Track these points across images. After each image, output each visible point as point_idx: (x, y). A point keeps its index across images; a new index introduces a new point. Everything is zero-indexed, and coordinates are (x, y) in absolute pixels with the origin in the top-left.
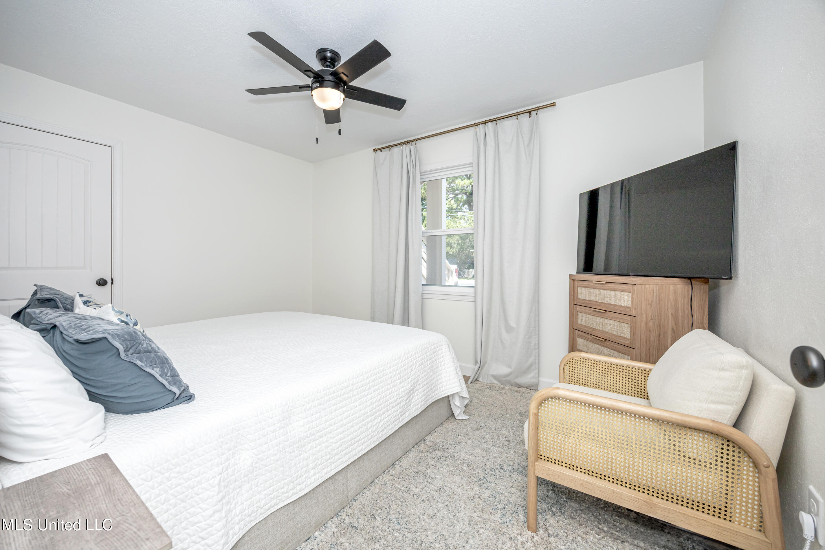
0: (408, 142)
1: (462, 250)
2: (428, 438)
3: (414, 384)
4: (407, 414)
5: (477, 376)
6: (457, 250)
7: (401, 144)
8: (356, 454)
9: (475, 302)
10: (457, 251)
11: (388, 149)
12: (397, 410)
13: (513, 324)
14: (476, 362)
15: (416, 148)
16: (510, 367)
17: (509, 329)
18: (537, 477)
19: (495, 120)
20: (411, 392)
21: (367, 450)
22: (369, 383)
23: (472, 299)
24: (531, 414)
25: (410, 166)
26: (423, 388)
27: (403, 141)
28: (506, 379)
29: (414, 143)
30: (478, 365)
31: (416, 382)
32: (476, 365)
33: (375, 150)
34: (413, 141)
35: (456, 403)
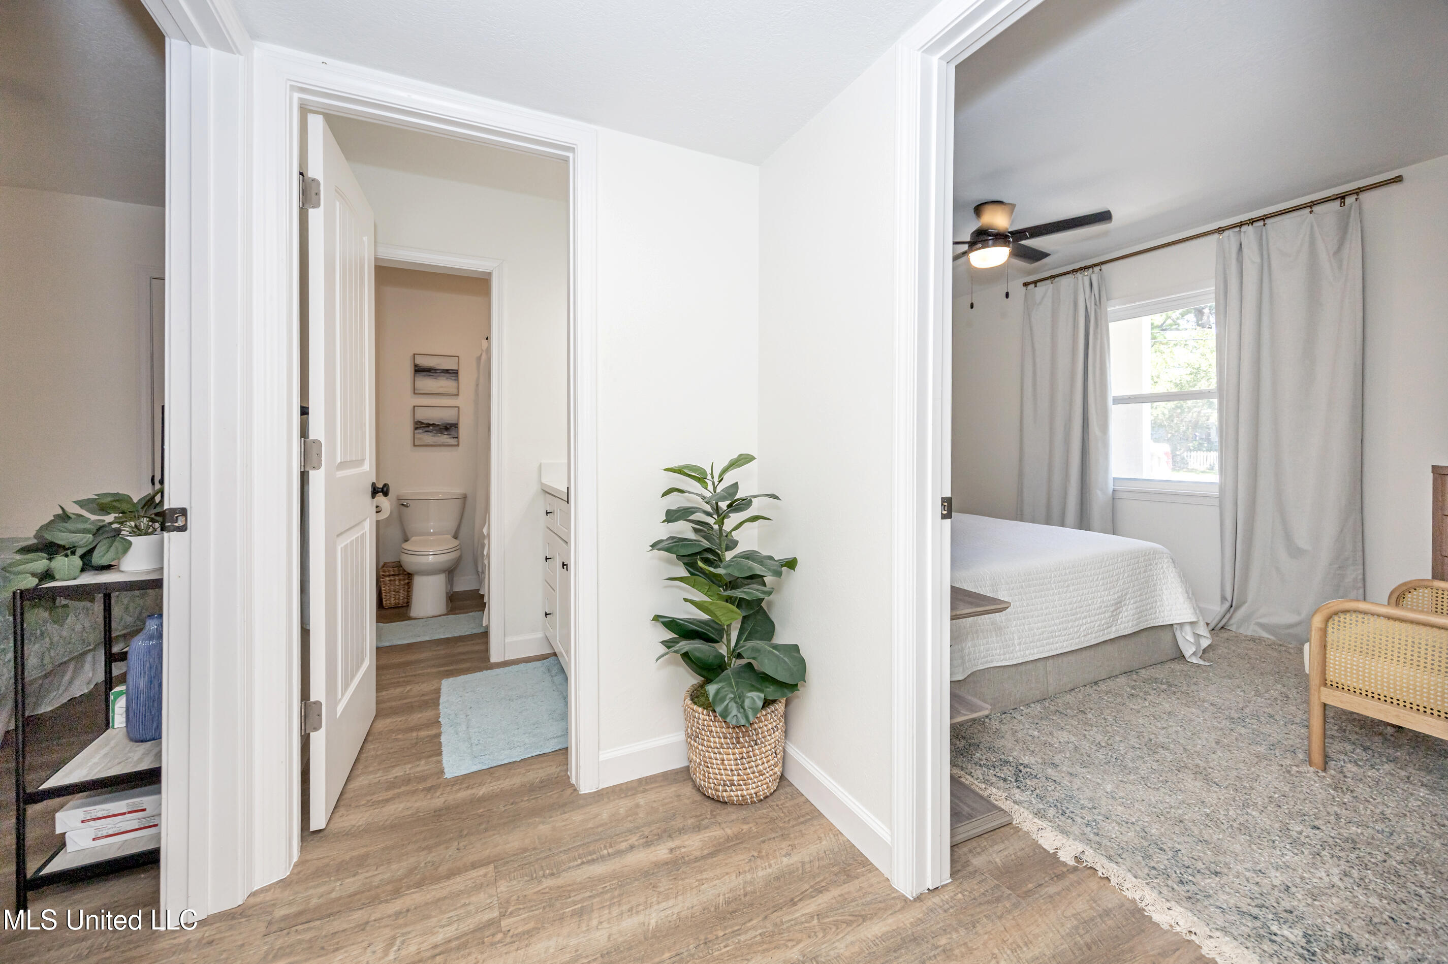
0: (1086, 268)
1: (1179, 411)
2: (1143, 671)
3: (1122, 596)
4: (1114, 629)
5: (1225, 620)
6: (1166, 412)
7: (1074, 271)
8: (1057, 649)
9: (1221, 506)
10: (1164, 414)
11: (1048, 282)
12: (1101, 620)
13: (1302, 540)
14: (1224, 599)
15: (1102, 279)
16: (1299, 614)
17: (1295, 552)
18: (1325, 705)
19: (1263, 219)
20: (1118, 604)
21: (1068, 650)
22: (1067, 580)
23: (1216, 502)
24: (1313, 628)
25: (1091, 302)
26: (1135, 606)
27: (1077, 266)
28: (1291, 631)
29: (1097, 269)
30: (1228, 604)
31: (1126, 595)
32: (1222, 603)
33: (1026, 284)
34: (1095, 265)
35: (1188, 638)
